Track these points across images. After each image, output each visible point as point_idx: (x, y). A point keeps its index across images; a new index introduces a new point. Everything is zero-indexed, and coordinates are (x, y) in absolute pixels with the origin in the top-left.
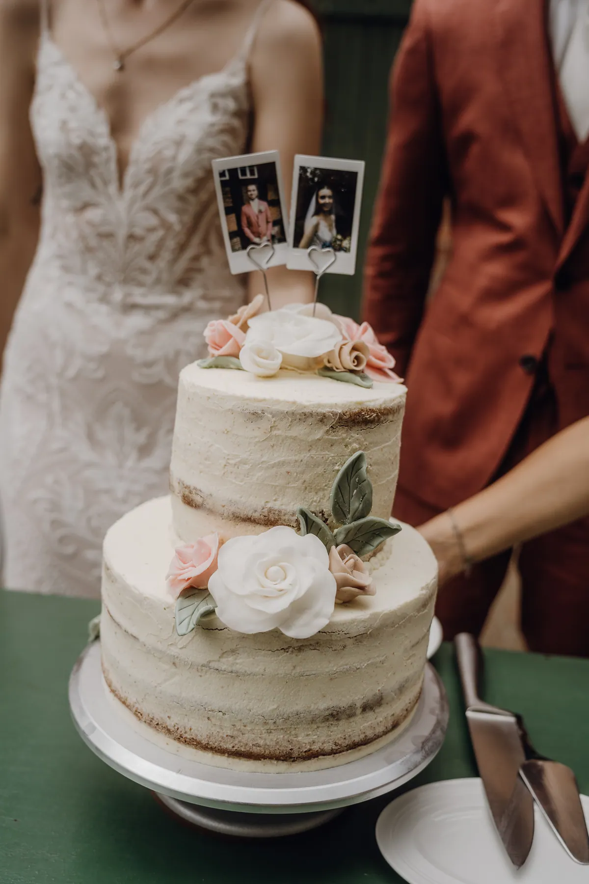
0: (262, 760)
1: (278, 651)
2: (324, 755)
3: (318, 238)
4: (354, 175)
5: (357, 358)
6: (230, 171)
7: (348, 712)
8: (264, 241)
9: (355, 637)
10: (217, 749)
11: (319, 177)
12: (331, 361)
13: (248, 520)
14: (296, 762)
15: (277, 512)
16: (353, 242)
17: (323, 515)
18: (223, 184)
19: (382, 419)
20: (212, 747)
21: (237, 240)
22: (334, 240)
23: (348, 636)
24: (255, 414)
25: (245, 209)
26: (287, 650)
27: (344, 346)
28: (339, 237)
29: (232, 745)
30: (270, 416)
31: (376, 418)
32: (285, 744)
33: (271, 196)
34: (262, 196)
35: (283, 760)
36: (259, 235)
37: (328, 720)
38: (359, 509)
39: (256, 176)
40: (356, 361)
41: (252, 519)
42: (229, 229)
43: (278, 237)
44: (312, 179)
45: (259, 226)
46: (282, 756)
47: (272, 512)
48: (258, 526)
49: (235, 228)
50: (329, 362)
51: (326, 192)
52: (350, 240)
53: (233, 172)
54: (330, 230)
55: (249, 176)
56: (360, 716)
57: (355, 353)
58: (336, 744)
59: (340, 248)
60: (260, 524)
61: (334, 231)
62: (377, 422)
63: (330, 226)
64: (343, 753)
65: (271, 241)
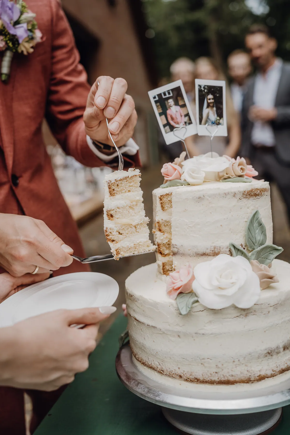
0: (235, 384)
1: (235, 318)
2: (268, 378)
3: (209, 119)
4: (221, 88)
5: (241, 169)
6: (158, 95)
7: (276, 351)
8: (181, 125)
9: (274, 306)
10: (209, 382)
11: (207, 89)
12: (227, 173)
13: (204, 254)
14: (254, 383)
15: (218, 248)
16: (224, 121)
17: (242, 246)
18: (156, 102)
19: (263, 194)
20: (206, 381)
21: (167, 127)
22: (216, 120)
23: (270, 305)
24: (199, 198)
25: (168, 112)
26: (239, 317)
27: (234, 164)
28: (218, 118)
29: (217, 378)
30: (208, 197)
31: (260, 193)
32: (246, 372)
33: (181, 103)
34: (176, 104)
35: (246, 383)
36: (178, 123)
37: (266, 356)
38: (260, 241)
39: (171, 95)
40: (241, 170)
41: (206, 254)
42: (162, 123)
43: (188, 122)
44: (204, 91)
45: (177, 119)
46: (246, 380)
47: (216, 248)
48: (210, 257)
49: (165, 122)
50: (227, 174)
51: (210, 96)
52: (223, 119)
53: (160, 95)
54: (214, 115)
55: (168, 96)
56: (283, 353)
57: (240, 167)
58: (273, 371)
59: (218, 124)
60: (211, 256)
61: (216, 115)
62: (261, 195)
63: (214, 113)
64: (277, 376)
65: (185, 125)
